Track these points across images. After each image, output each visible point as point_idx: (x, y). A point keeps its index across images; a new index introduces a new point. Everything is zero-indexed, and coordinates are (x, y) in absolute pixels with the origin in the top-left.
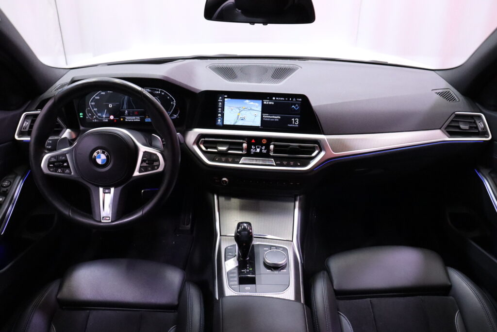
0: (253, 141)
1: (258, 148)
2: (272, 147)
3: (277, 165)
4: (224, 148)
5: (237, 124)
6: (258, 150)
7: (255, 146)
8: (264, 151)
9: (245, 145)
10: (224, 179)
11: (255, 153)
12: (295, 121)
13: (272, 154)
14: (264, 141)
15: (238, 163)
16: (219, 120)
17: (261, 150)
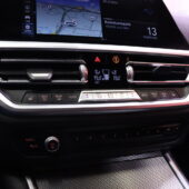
0: (97, 59)
1: (106, 73)
2: (129, 69)
3: (143, 100)
4: (46, 75)
5: (61, 33)
6: (107, 77)
7: (99, 69)
8: (117, 78)
9: (83, 68)
10: (51, 139)
11: (101, 82)
12: (152, 31)
13: (130, 81)
14: (116, 60)
15: (75, 102)
16: (28, 27)
17: (111, 76)
